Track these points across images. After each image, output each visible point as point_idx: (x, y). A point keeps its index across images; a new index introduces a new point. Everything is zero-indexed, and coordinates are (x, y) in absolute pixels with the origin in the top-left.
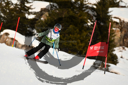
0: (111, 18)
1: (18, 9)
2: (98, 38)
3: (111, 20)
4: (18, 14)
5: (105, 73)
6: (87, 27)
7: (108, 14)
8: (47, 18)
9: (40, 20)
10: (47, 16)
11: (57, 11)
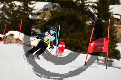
0: (112, 15)
1: (21, 10)
2: (100, 35)
3: (112, 16)
4: (22, 16)
5: (106, 68)
6: (89, 24)
7: (109, 11)
8: (50, 18)
9: (43, 20)
10: (49, 16)
11: (60, 11)
